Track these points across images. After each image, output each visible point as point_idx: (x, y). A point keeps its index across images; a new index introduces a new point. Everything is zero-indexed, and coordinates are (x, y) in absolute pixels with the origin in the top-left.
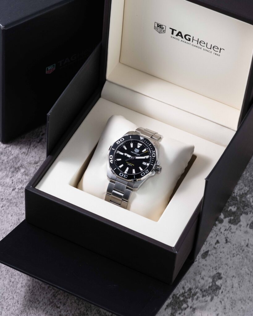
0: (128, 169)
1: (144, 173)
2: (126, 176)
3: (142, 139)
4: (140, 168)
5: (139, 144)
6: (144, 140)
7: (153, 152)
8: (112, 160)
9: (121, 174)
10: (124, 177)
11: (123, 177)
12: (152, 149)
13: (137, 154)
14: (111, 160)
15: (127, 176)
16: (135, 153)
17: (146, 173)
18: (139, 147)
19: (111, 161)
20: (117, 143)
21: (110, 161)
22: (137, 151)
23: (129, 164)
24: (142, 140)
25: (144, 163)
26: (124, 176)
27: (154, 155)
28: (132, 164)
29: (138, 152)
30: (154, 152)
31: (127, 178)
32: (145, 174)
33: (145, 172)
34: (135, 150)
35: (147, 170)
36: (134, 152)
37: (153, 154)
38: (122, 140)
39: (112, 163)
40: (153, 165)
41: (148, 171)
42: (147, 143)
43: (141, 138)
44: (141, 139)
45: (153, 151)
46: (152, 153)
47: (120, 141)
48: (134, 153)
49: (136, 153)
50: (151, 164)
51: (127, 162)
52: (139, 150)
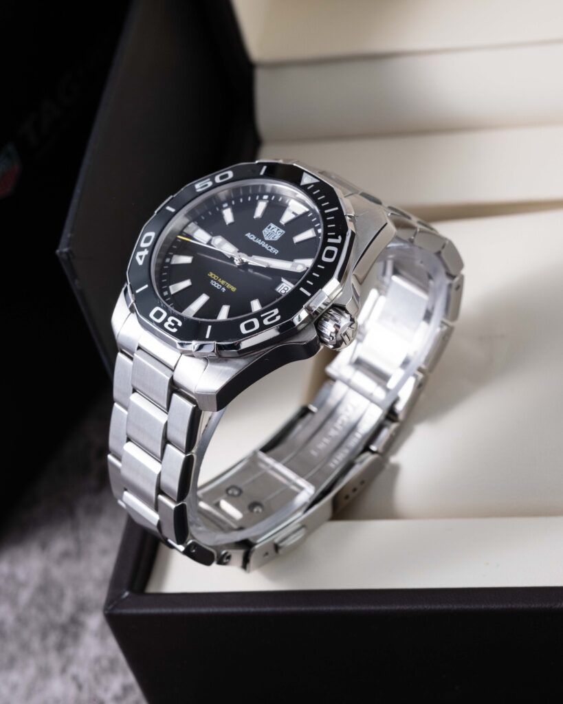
0: (202, 300)
1: (256, 321)
2: (176, 326)
4: (256, 302)
6: (313, 189)
7: (330, 240)
9: (158, 315)
10: (166, 325)
11: (161, 325)
12: (331, 230)
14: (143, 249)
15: (180, 324)
16: (263, 239)
17: (266, 322)
18: (287, 217)
19: (141, 257)
20: (198, 186)
21: (139, 254)
22: (273, 233)
24: (305, 187)
26: (166, 320)
27: (330, 254)
28: (229, 286)
29: (277, 238)
30: (338, 241)
32: (257, 326)
33: (261, 320)
34: (266, 231)
35: (276, 311)
36: (261, 237)
37: (328, 248)
39: (141, 263)
40: (309, 294)
41: (278, 318)
42: (323, 201)
43: (306, 180)
44: (302, 184)
45: (335, 237)
46: (325, 245)
47: (213, 180)
48: (259, 242)
49: (269, 242)
50: (302, 289)
51: (211, 274)
52: (281, 231)
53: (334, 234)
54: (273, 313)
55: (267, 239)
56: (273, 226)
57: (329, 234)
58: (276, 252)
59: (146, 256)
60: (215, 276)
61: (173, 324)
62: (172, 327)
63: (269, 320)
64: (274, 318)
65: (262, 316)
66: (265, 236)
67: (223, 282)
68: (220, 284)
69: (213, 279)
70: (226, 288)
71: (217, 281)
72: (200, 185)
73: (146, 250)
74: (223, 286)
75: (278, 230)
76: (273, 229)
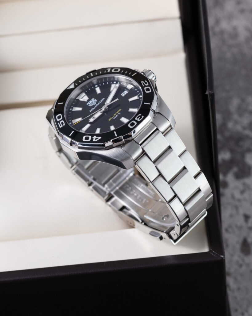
1: (145, 88)
2: (141, 117)
3: (75, 85)
6: (78, 83)
7: (109, 71)
8: (95, 137)
9: (132, 124)
10: (139, 120)
12: (103, 72)
13: (99, 103)
14: (92, 139)
15: (140, 115)
16: (95, 105)
18: (86, 99)
19: (96, 139)
21: (94, 140)
23: (115, 116)
25: (124, 93)
27: (116, 70)
29: (96, 100)
30: (109, 69)
31: (143, 117)
32: (148, 87)
33: (145, 86)
34: (90, 105)
35: (142, 82)
36: (93, 107)
37: (113, 71)
38: (59, 117)
39: (100, 138)
40: (136, 73)
42: (86, 79)
45: (107, 70)
46: (111, 72)
47: (60, 121)
48: (95, 106)
49: (97, 103)
51: (109, 120)
52: (92, 99)
53: (105, 71)
55: (95, 104)
56: (88, 103)
58: (103, 99)
60: (111, 118)
63: (146, 84)
64: (145, 82)
65: (143, 86)
66: (93, 105)
67: (115, 115)
70: (119, 113)
71: (113, 117)
72: (61, 125)
73: (93, 137)
74: (117, 114)
75: (91, 101)
76: (90, 103)
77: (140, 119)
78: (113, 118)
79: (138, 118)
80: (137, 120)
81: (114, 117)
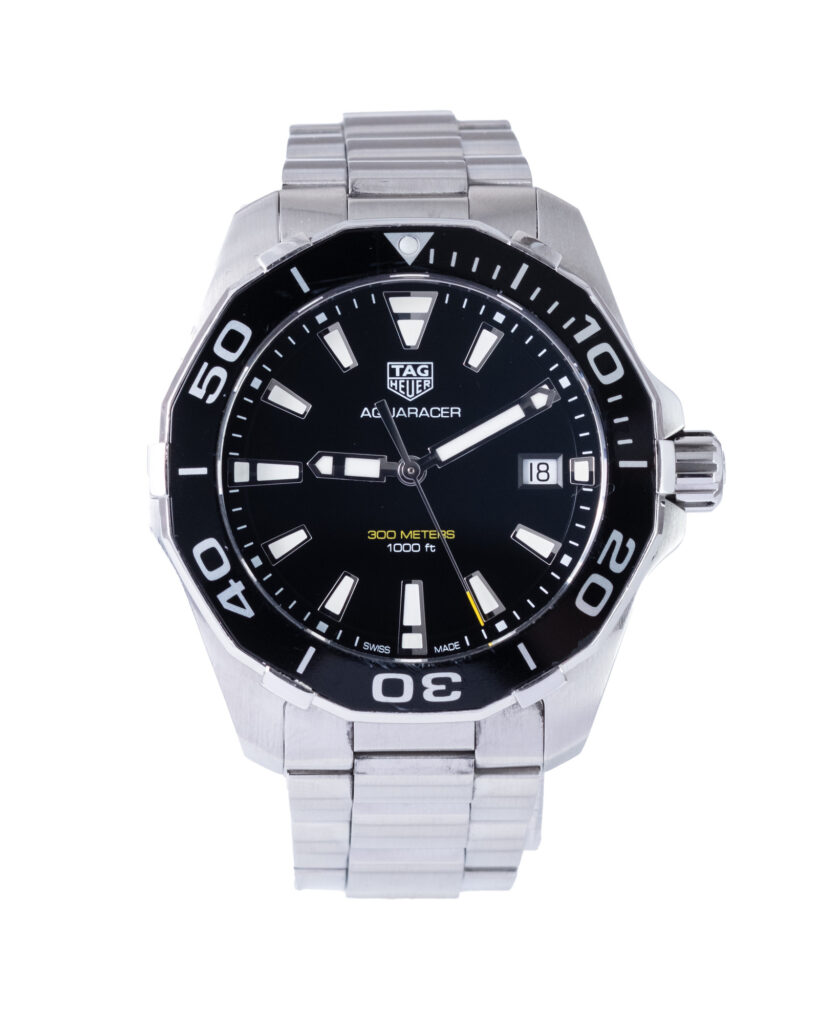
0: (413, 597)
1: (596, 579)
2: (451, 686)
3: (424, 254)
4: (526, 536)
5: (398, 304)
6: (443, 256)
7: (581, 337)
8: (236, 588)
9: (393, 688)
10: (428, 696)
11: (417, 703)
12: (562, 317)
13: (424, 413)
14: (222, 584)
15: (456, 678)
16: (406, 404)
17: (617, 568)
18: (411, 333)
19: (235, 600)
20: (197, 392)
21: (223, 597)
22: (410, 379)
23: (407, 543)
24: (421, 263)
25: (541, 472)
26: (419, 689)
27: (605, 363)
28: (432, 534)
29: (429, 383)
30: (594, 327)
31: (456, 695)
32: (607, 586)
33: (604, 570)
34: (391, 384)
35: (616, 536)
36: (394, 401)
37: (592, 354)
38: (232, 342)
39: (248, 612)
40: (643, 464)
41: (631, 544)
42: (485, 269)
43: (409, 247)
45: (581, 324)
46: (580, 351)
47: (216, 361)
48: (400, 413)
50: (623, 464)
51: (375, 535)
52: (424, 365)
53: (573, 320)
54: (614, 543)
55: (410, 398)
56: (397, 366)
57: (566, 326)
58: (456, 411)
59: (243, 592)
60: (386, 534)
61: (443, 687)
62: (446, 693)
63: (620, 560)
64: (624, 551)
65: (600, 561)
66: (401, 394)
67: (413, 534)
68: (411, 541)
69: (387, 541)
70: (432, 542)
71: (399, 540)
72: (200, 386)
73: (231, 582)
74: (423, 542)
75: (415, 367)
76: (402, 371)
77: (437, 693)
78: (393, 542)
79: (435, 681)
80: (425, 688)
81: (403, 541)
